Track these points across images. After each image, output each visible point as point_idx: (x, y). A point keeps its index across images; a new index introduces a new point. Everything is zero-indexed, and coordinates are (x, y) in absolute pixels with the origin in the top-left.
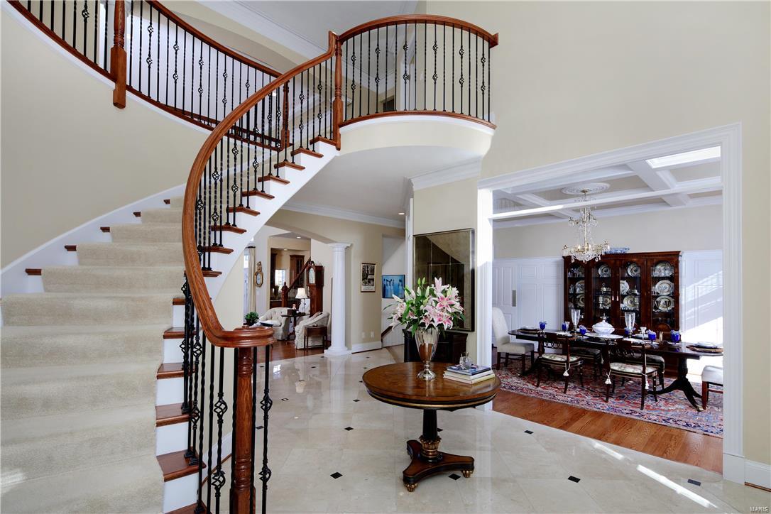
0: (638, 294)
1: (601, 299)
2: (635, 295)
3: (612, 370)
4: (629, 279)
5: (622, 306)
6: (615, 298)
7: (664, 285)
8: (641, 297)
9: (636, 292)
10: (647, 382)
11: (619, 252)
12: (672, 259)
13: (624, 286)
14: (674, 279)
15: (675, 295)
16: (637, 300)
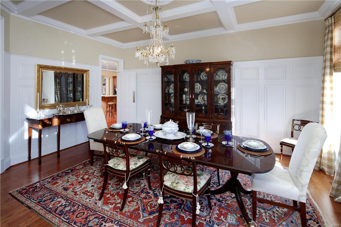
0: (206, 92)
1: (184, 96)
2: (204, 93)
3: (165, 186)
4: (201, 82)
5: (196, 101)
6: (192, 96)
7: (222, 86)
8: (208, 95)
9: (205, 91)
10: (198, 203)
11: (194, 62)
12: (226, 66)
13: (198, 87)
14: (228, 82)
15: (229, 93)
16: (206, 97)
